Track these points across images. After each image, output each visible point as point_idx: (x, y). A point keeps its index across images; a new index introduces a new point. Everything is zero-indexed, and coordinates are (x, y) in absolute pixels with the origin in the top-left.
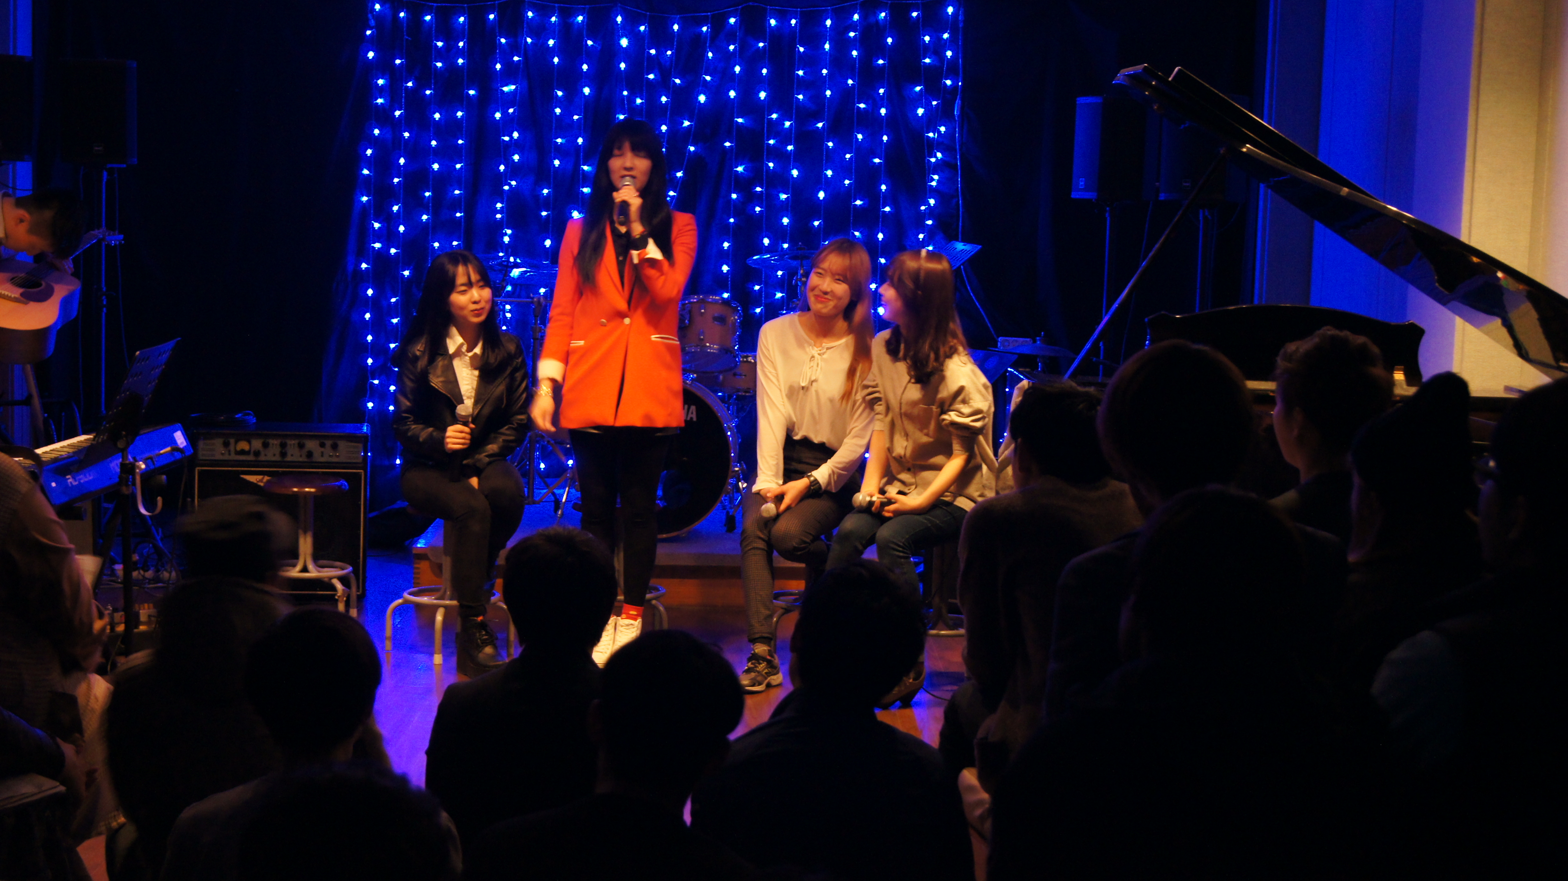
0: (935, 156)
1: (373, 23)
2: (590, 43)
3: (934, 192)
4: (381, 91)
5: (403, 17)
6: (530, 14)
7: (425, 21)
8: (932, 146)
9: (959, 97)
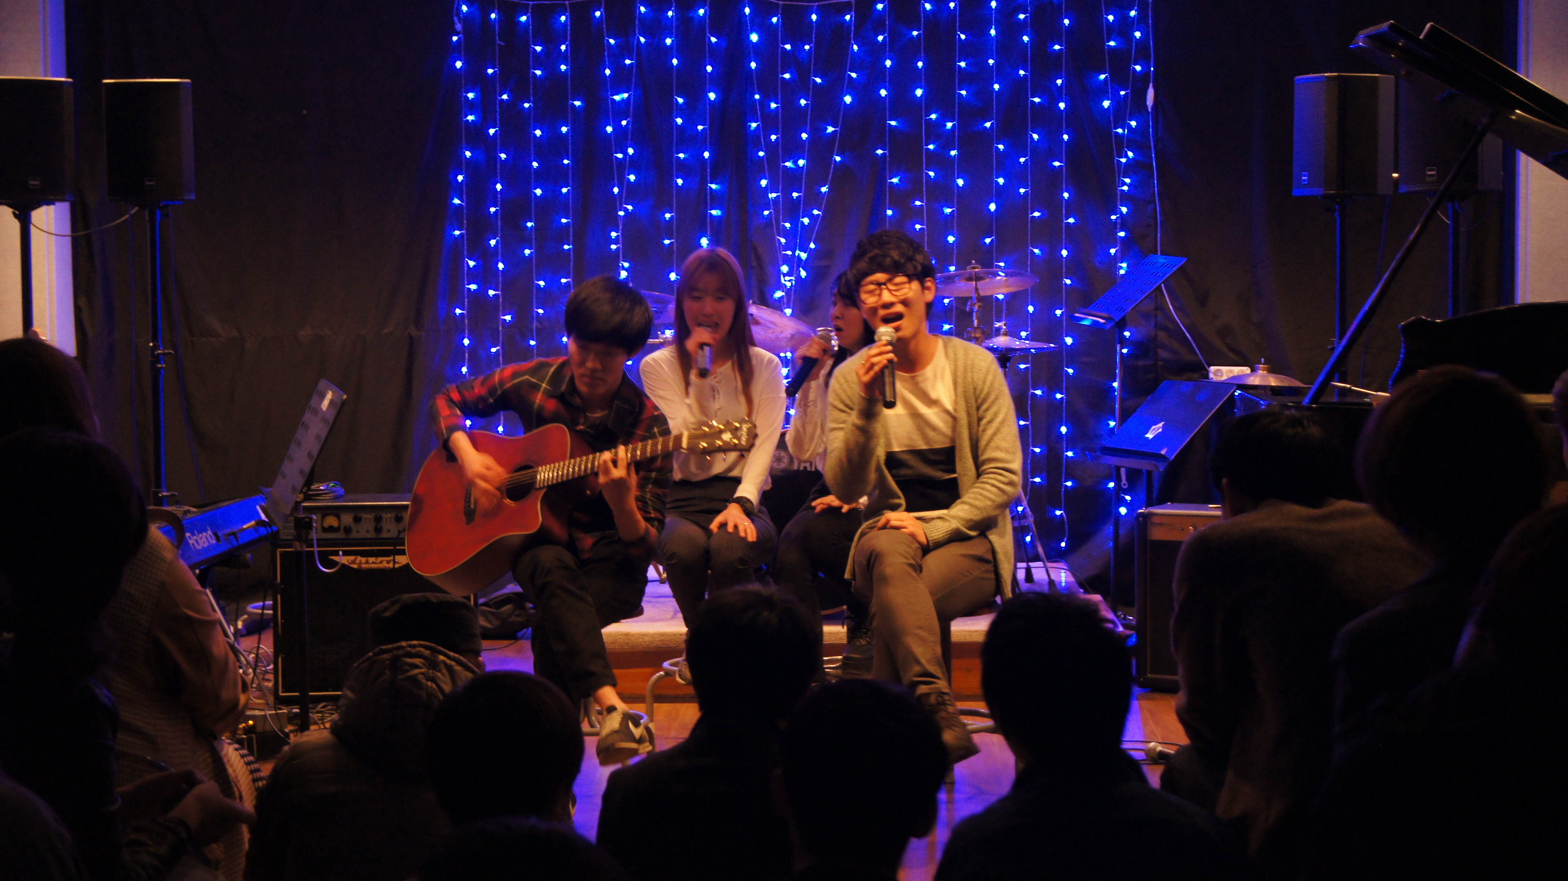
0: (1126, 156)
1: (459, 27)
2: (713, 40)
3: (1126, 198)
4: (472, 107)
5: (495, 18)
6: (643, 9)
7: (521, 22)
8: (1122, 144)
9: (1151, 85)
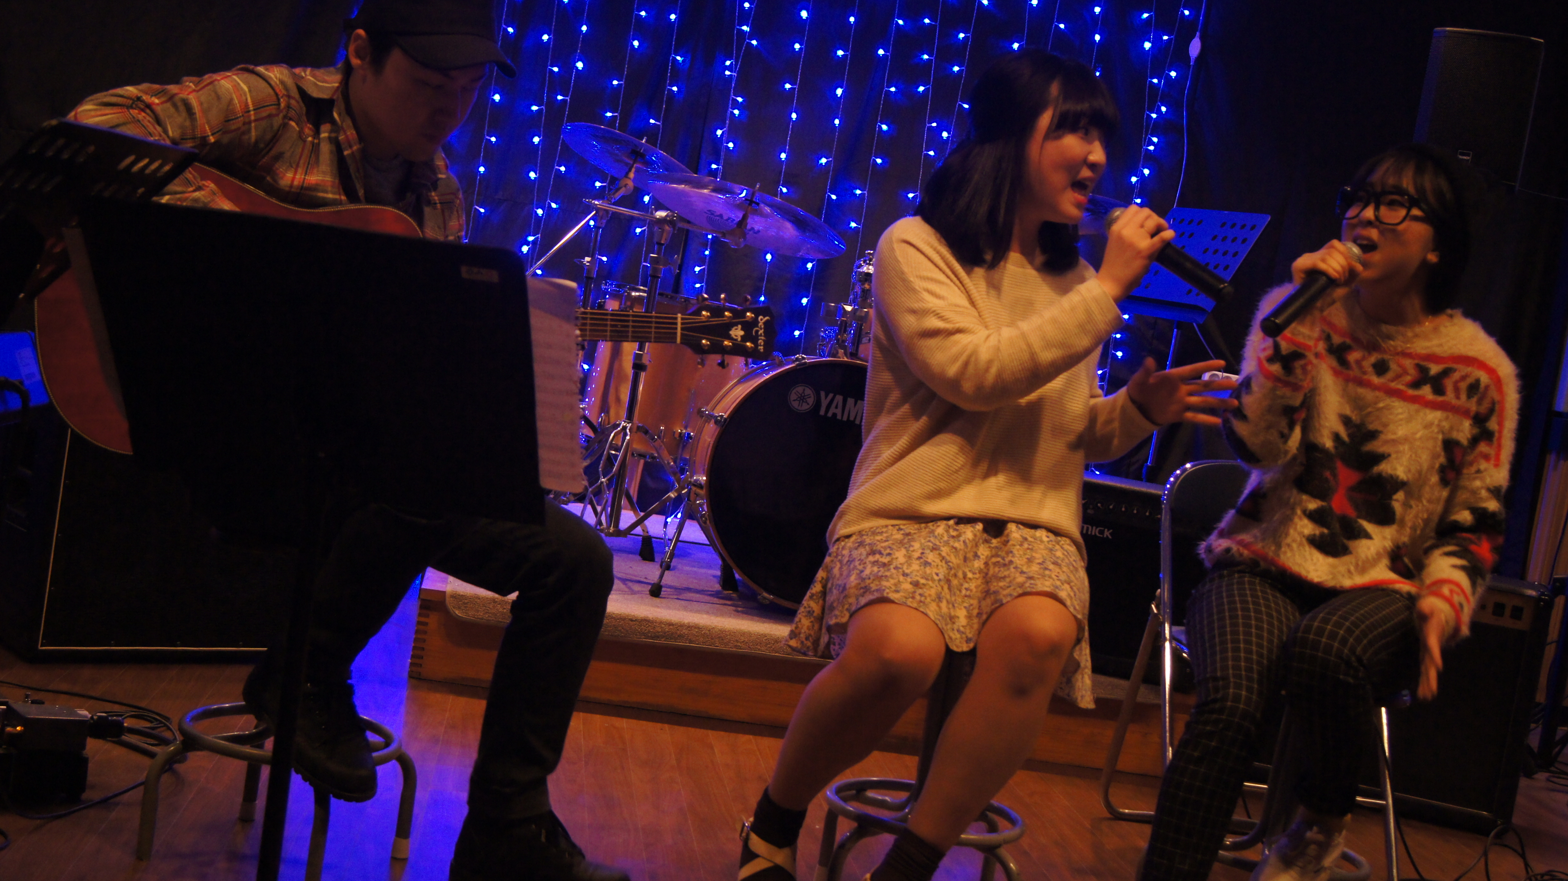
0: (1159, 112)
3: (1150, 160)
8: (1155, 97)
9: (1198, 34)
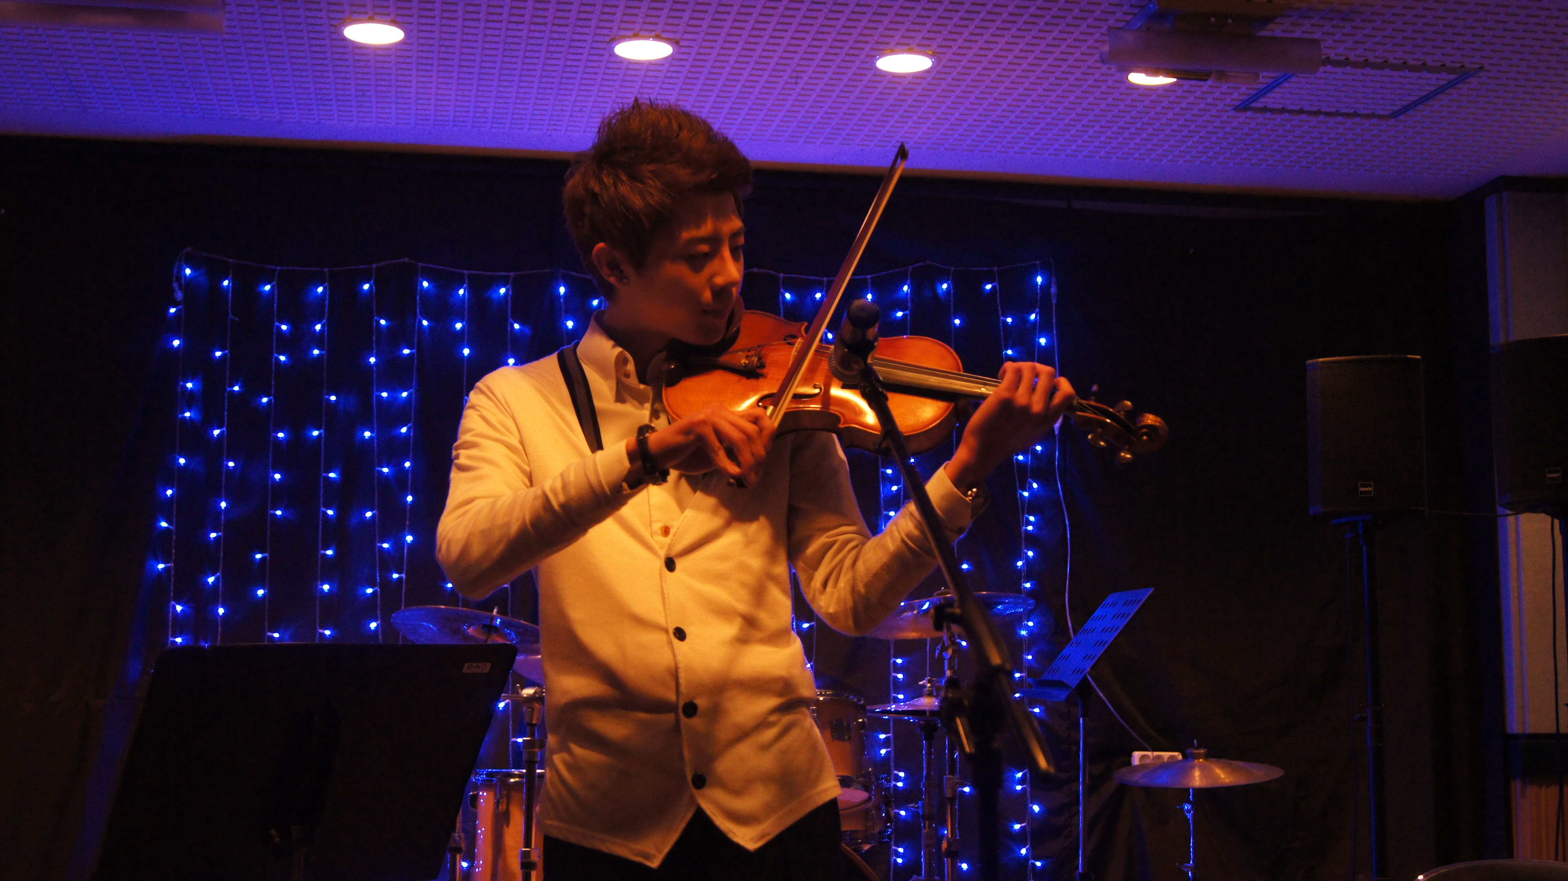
0: (1031, 489)
1: (179, 295)
2: (517, 326)
3: (1032, 541)
4: (190, 399)
5: (228, 286)
6: (425, 284)
7: (263, 292)
8: (1023, 475)
